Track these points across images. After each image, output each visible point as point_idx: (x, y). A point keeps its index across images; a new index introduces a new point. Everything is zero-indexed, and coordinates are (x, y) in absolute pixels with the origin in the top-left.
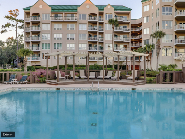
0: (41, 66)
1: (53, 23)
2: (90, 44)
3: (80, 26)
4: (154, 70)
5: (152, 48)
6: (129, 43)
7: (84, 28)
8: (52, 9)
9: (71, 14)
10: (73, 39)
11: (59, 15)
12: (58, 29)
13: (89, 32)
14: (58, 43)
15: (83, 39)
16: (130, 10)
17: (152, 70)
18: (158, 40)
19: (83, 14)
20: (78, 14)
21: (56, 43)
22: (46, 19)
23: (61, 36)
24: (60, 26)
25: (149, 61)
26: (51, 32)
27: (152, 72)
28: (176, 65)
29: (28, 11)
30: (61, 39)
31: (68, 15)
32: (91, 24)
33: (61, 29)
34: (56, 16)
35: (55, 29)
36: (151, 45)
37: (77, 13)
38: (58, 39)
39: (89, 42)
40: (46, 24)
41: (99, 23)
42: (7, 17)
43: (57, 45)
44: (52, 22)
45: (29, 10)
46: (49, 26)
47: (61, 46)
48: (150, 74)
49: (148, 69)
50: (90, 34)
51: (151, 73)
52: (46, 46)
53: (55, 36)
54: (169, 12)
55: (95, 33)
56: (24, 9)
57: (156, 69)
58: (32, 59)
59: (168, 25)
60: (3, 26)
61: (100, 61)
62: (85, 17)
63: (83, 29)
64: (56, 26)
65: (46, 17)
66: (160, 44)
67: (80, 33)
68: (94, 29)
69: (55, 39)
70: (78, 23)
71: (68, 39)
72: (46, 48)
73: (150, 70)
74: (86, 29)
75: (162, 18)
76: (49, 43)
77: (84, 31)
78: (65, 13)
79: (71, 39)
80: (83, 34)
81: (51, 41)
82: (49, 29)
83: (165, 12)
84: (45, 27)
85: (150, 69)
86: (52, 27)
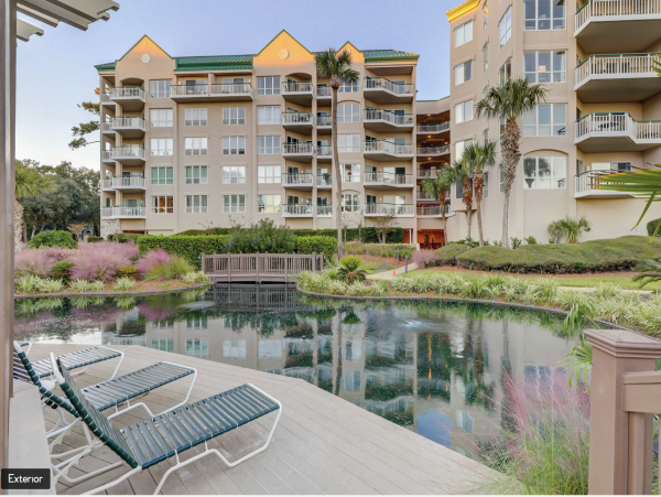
0: (150, 233)
1: (181, 106)
2: (293, 166)
3: (263, 113)
4: (492, 244)
5: (483, 161)
6: (410, 160)
7: (274, 117)
8: (179, 66)
9: (233, 78)
10: (242, 152)
11: (198, 80)
12: (196, 123)
13: (288, 129)
14: (196, 164)
15: (269, 151)
16: (416, 58)
17: (486, 244)
18: (511, 121)
19: (269, 77)
20: (254, 77)
21: (193, 164)
22: (161, 95)
23: (203, 143)
24: (200, 114)
25: (474, 211)
26: (175, 133)
27: (484, 252)
28: (583, 223)
29: (108, 73)
30: (204, 152)
31: (223, 80)
32: (294, 107)
33: (204, 123)
34: (191, 84)
35: (188, 123)
36: (479, 150)
37: (250, 74)
38: (196, 152)
39: (288, 159)
40: (161, 111)
41: (318, 101)
42: (88, 106)
43: (195, 172)
44: (180, 102)
45: (113, 68)
46: (170, 115)
47: (204, 175)
48: (477, 260)
49: (469, 240)
50: (293, 136)
51: (482, 256)
52: (162, 175)
53: (189, 144)
54: (552, 19)
55: (306, 132)
56: (100, 68)
57: (499, 240)
58: (122, 213)
59: (548, 69)
60: (76, 130)
61: (321, 216)
62: (277, 84)
63: (272, 123)
64: (191, 114)
65: (161, 88)
66: (517, 136)
67: (260, 134)
68: (302, 119)
69: (188, 152)
70: (254, 105)
71: (226, 152)
72: (162, 181)
73: (477, 244)
74: (278, 123)
75: (524, 43)
76: (169, 165)
77: (273, 127)
78: (217, 75)
79: (234, 152)
80: (269, 137)
81: (175, 160)
82: (170, 125)
83: (537, 19)
84: (160, 118)
85: (476, 238)
86: (178, 116)
